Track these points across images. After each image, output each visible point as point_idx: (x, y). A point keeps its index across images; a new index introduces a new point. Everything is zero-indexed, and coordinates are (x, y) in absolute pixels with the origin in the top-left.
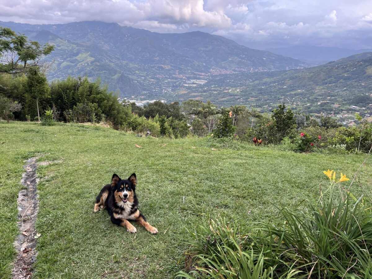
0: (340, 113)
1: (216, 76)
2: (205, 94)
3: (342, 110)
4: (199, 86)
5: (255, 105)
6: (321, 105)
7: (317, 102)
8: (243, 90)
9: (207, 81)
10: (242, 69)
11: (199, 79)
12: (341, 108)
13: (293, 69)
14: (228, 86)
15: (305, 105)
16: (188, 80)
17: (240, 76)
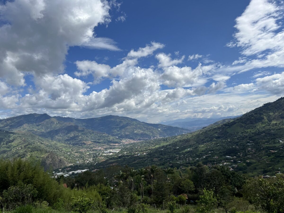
0: (220, 163)
1: (127, 145)
2: (120, 159)
3: (221, 160)
4: (114, 154)
5: (159, 163)
6: (206, 158)
7: (203, 156)
8: (148, 153)
9: (120, 150)
10: (145, 138)
11: (114, 148)
12: (220, 159)
13: (181, 134)
14: (137, 151)
15: (195, 159)
16: (106, 151)
17: (144, 143)
